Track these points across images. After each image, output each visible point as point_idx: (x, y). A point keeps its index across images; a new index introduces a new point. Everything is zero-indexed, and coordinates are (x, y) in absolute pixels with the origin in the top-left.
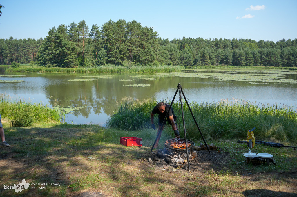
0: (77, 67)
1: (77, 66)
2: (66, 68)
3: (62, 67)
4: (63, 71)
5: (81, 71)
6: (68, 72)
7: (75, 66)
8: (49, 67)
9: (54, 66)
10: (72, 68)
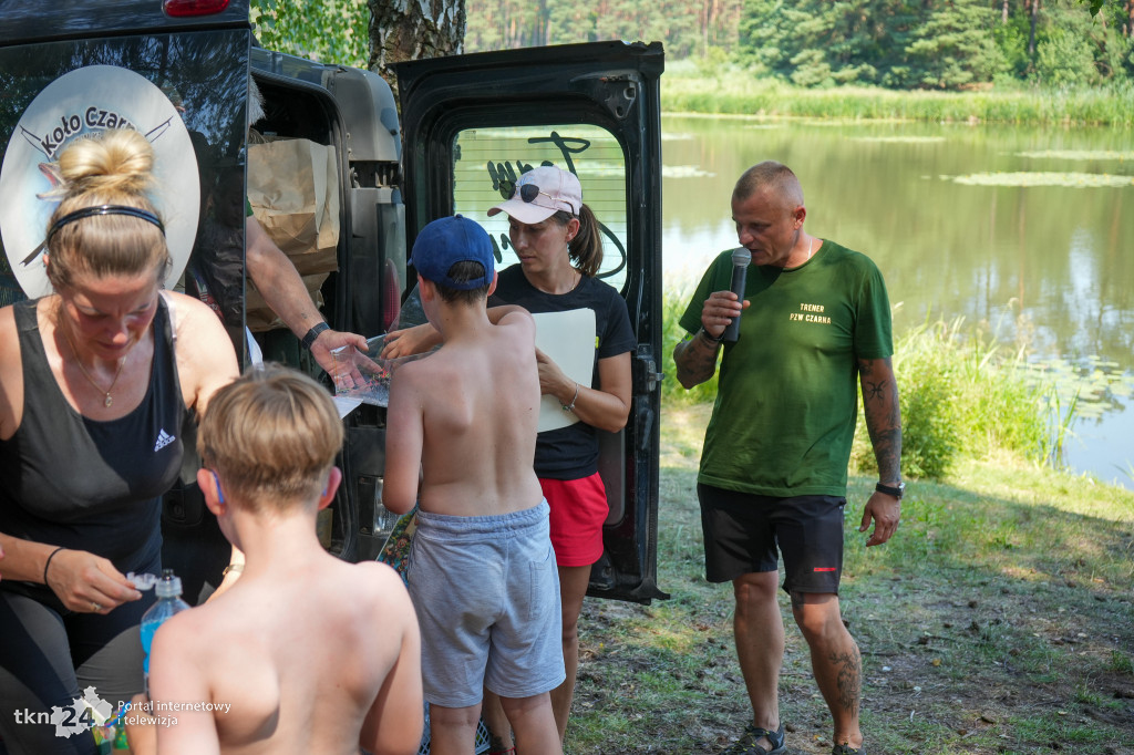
0: (988, 86)
1: (990, 79)
2: (920, 96)
3: (893, 87)
4: (898, 115)
5: (1015, 114)
6: (929, 119)
7: (975, 79)
8: (810, 86)
9: (840, 82)
10: (951, 96)
